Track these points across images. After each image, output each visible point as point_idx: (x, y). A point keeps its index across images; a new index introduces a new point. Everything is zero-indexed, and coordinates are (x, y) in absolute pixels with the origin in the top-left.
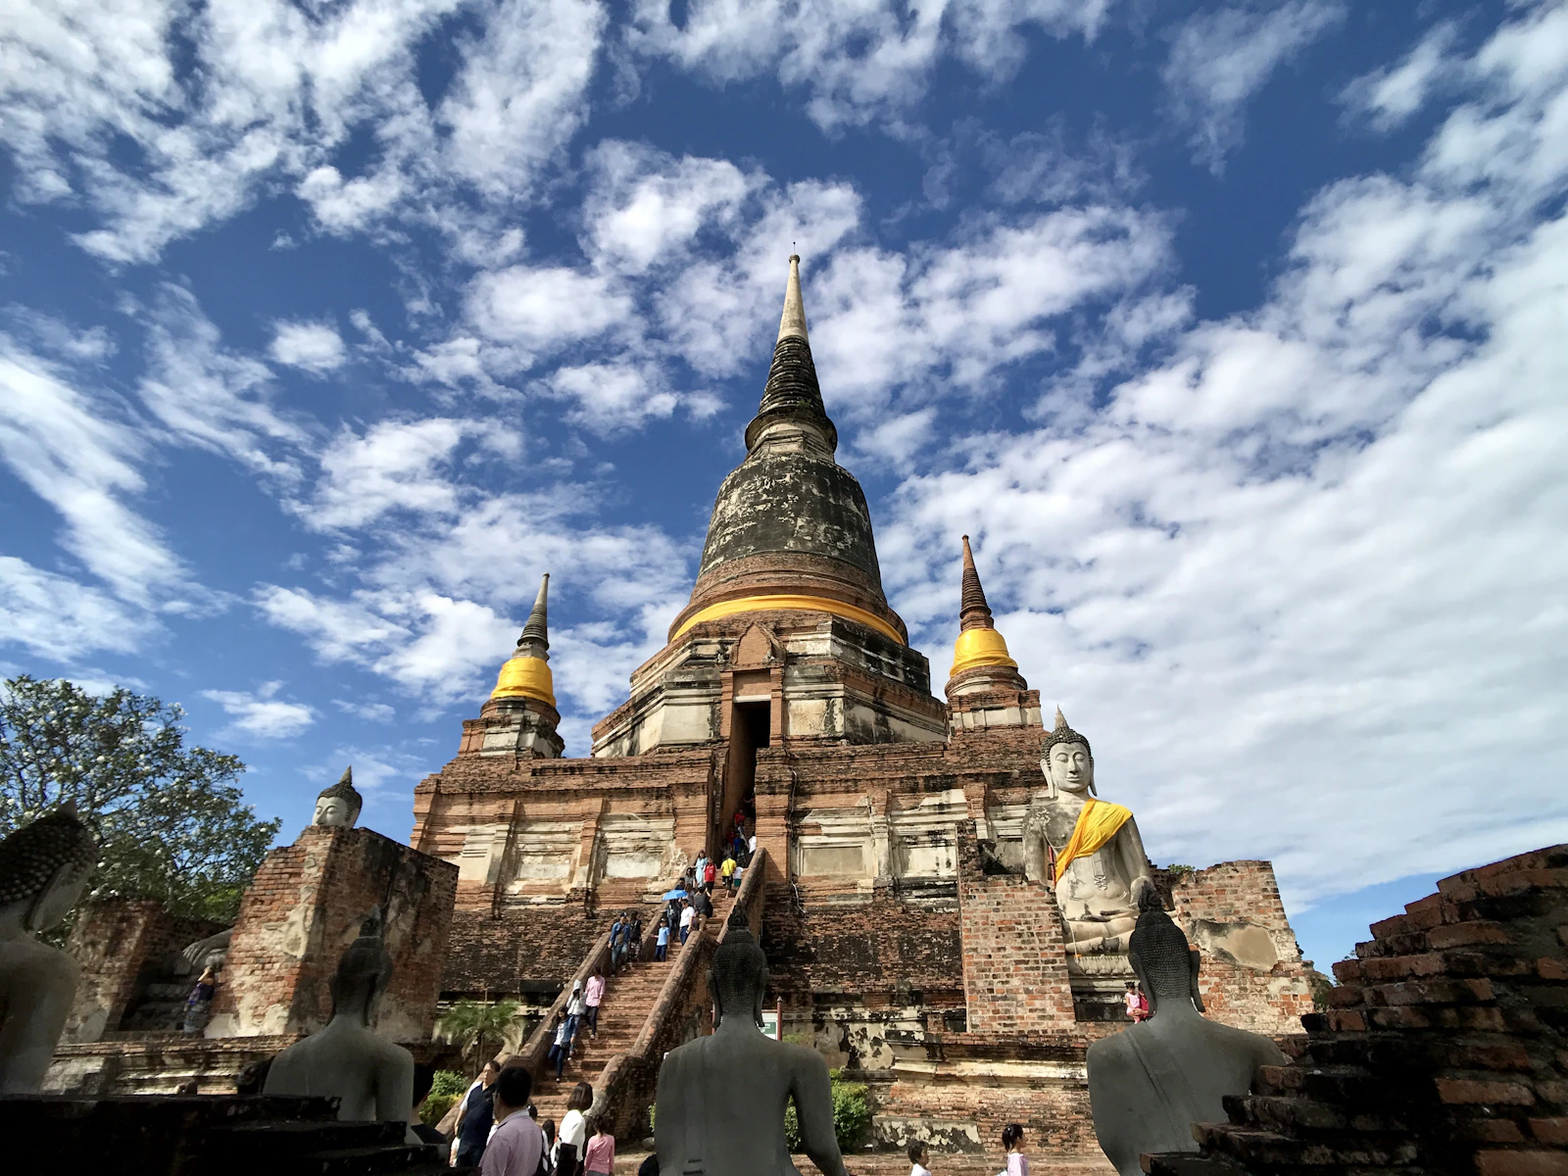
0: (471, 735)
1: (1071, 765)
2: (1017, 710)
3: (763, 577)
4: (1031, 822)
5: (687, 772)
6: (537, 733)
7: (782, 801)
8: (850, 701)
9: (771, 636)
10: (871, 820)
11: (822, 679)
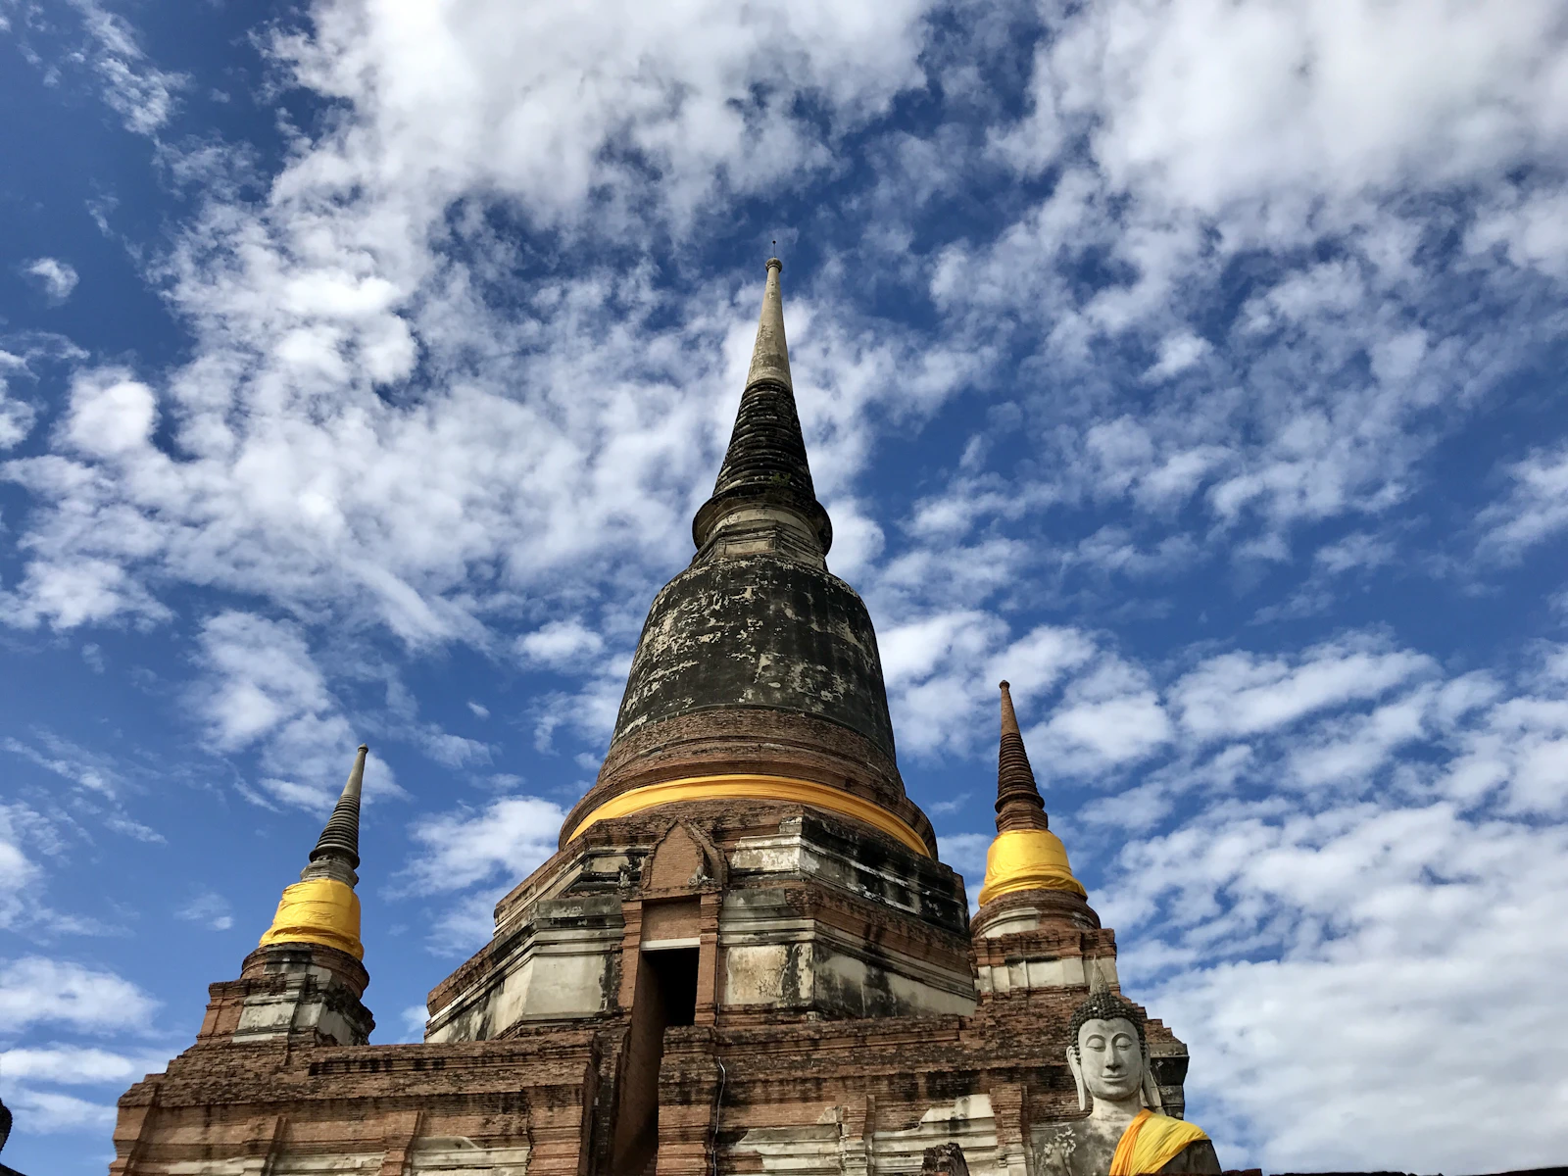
0: (220, 1008)
1: (1108, 1056)
2: (1076, 962)
3: (703, 746)
4: (1047, 1151)
5: (554, 1068)
6: (327, 1003)
7: (700, 1114)
8: (825, 948)
9: (706, 843)
10: (841, 1147)
11: (780, 912)
